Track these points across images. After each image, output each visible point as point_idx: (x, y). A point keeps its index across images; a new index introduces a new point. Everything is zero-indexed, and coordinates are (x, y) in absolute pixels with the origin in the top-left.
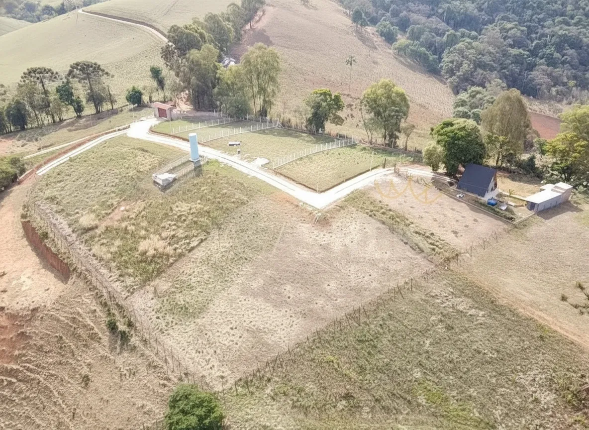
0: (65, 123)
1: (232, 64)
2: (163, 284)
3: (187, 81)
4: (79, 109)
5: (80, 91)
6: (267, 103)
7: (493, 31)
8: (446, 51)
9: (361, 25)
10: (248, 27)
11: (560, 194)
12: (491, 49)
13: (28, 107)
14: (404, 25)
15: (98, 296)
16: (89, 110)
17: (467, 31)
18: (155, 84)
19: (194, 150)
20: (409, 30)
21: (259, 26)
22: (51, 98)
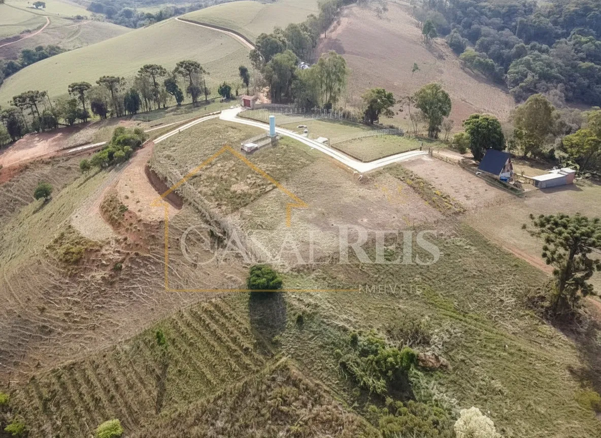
0: (169, 109)
1: (307, 67)
2: (247, 211)
3: (269, 78)
4: (180, 98)
5: (182, 84)
6: (334, 99)
7: (565, 45)
8: (514, 63)
9: (431, 36)
10: (323, 36)
11: (562, 176)
12: (560, 62)
13: (141, 96)
14: (474, 37)
15: (203, 216)
16: (188, 100)
17: (538, 45)
18: (241, 81)
19: (272, 129)
20: (478, 42)
21: (333, 35)
22: (160, 89)
